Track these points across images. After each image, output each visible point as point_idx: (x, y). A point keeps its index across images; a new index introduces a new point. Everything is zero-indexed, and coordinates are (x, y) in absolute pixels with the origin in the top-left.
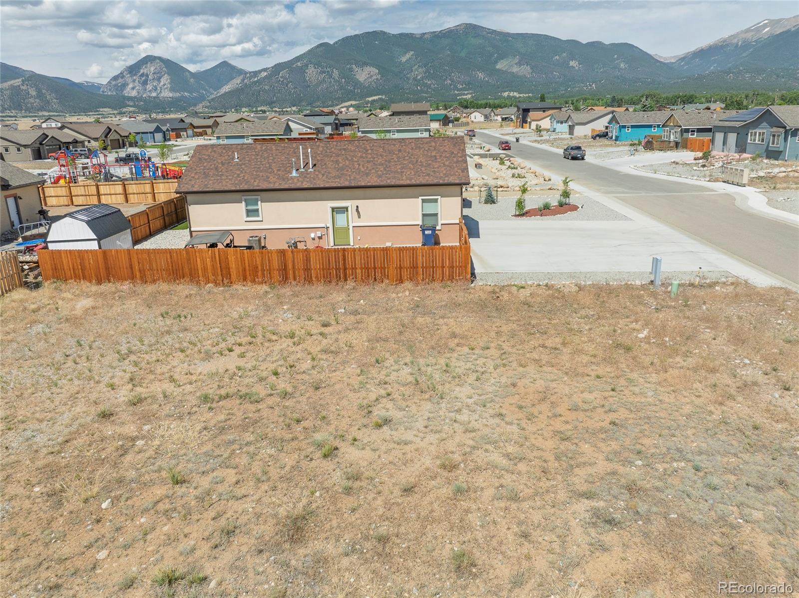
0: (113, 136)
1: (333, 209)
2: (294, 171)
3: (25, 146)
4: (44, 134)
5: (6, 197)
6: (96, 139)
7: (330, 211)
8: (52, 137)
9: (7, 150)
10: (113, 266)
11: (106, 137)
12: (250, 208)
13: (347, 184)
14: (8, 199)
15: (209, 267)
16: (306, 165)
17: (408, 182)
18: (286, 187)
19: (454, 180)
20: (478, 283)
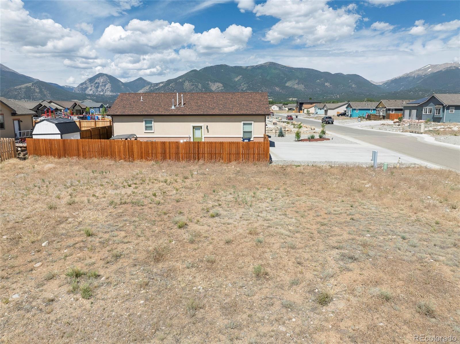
1: (194, 127)
2: (173, 106)
4: (40, 104)
5: (14, 120)
7: (192, 128)
8: (44, 106)
10: (68, 149)
11: (73, 108)
12: (147, 125)
13: (202, 113)
14: (14, 121)
15: (122, 151)
16: (180, 103)
17: (236, 113)
18: (168, 114)
19: (261, 112)
20: (273, 164)
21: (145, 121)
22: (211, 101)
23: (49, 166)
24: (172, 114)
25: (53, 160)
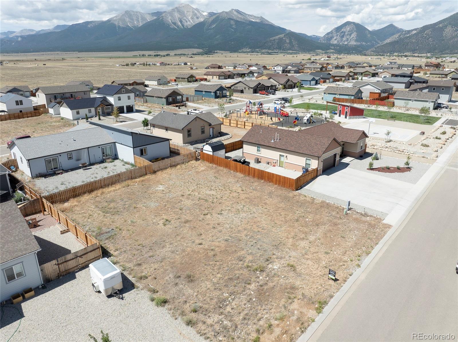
0: (289, 83)
1: (280, 155)
2: (273, 140)
3: (251, 88)
4: (259, 83)
6: (281, 84)
8: (262, 84)
9: (245, 89)
10: (214, 160)
11: (286, 83)
14: (210, 129)
16: (277, 139)
17: (301, 152)
18: (268, 145)
19: (316, 155)
20: (297, 192)
21: (257, 147)
22: (295, 139)
23: (203, 169)
24: (269, 145)
25: (208, 164)
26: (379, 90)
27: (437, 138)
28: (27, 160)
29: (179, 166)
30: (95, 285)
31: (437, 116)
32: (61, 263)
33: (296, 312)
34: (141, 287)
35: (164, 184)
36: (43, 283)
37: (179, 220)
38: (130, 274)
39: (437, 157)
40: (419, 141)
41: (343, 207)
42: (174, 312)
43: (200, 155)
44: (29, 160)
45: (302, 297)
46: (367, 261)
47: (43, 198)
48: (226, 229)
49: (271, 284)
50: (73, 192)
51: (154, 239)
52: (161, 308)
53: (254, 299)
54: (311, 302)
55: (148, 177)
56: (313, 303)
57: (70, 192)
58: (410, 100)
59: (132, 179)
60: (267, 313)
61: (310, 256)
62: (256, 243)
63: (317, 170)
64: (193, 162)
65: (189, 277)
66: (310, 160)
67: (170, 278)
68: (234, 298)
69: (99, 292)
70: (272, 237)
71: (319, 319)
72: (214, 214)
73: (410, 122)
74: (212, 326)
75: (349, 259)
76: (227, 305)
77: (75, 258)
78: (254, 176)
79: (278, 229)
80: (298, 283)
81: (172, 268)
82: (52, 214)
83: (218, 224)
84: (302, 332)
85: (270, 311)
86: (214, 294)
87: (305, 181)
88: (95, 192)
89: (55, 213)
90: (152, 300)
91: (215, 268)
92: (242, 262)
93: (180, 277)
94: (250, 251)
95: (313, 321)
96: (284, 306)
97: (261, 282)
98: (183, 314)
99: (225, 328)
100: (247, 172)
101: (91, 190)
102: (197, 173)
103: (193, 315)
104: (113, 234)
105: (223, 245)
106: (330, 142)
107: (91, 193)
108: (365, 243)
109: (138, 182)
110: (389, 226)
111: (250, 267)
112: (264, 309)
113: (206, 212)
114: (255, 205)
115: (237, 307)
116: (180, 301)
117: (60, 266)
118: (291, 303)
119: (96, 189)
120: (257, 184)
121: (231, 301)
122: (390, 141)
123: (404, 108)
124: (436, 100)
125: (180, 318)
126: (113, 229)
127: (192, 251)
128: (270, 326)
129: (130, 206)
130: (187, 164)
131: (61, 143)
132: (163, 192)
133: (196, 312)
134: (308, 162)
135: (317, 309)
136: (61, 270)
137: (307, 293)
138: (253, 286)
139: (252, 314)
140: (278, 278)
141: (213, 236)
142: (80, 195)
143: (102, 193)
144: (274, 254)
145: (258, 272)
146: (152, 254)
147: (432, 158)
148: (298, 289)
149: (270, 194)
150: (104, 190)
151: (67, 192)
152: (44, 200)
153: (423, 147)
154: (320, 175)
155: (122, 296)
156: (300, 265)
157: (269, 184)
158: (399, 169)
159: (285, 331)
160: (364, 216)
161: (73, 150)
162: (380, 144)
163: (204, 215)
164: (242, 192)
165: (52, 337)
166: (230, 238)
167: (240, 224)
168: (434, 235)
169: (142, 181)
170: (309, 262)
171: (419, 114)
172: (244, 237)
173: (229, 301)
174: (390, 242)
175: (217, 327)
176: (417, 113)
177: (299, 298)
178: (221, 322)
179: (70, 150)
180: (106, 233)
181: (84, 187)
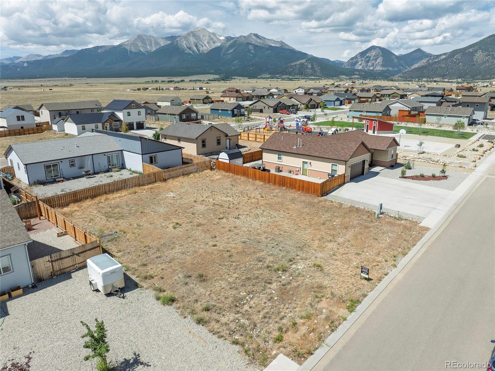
0: (312, 103)
2: (295, 146)
3: (271, 107)
4: (280, 102)
6: (303, 104)
7: (302, 162)
8: (283, 103)
9: (264, 108)
10: (230, 168)
11: (309, 103)
12: (279, 157)
13: (308, 154)
14: (227, 140)
16: (300, 145)
17: (327, 157)
18: (289, 151)
19: (343, 159)
20: (323, 198)
21: (278, 154)
22: (320, 144)
23: (218, 177)
24: (292, 152)
25: (223, 173)
26: (409, 107)
27: (474, 150)
28: (24, 165)
29: (192, 175)
30: (93, 282)
31: (473, 132)
32: (55, 261)
33: (324, 311)
34: (146, 286)
35: (175, 191)
36: (33, 282)
37: (192, 224)
38: (133, 274)
39: (475, 167)
40: (455, 153)
41: (374, 211)
42: (183, 311)
43: (215, 165)
44: (26, 165)
45: (330, 296)
46: (403, 262)
47: (40, 201)
48: (243, 232)
49: (295, 284)
50: (74, 196)
51: (162, 241)
52: (167, 307)
53: (276, 298)
54: (341, 301)
55: (158, 184)
56: (344, 302)
57: (70, 197)
58: (443, 116)
59: (139, 185)
60: (291, 311)
61: (339, 257)
62: (277, 245)
63: (345, 176)
64: (208, 171)
65: (201, 276)
66: (337, 165)
67: (179, 277)
68: (253, 297)
69: (97, 291)
70: (296, 240)
71: (351, 317)
72: (230, 218)
73: (443, 136)
74: (226, 324)
75: (383, 260)
76: (244, 304)
77: (71, 256)
78: (275, 184)
79: (302, 232)
80: (326, 283)
81: (182, 268)
82: (49, 218)
83: (235, 227)
84: (333, 331)
85: (295, 310)
86: (229, 294)
87: (332, 187)
88: (98, 198)
89: (52, 217)
90: (158, 299)
91: (231, 268)
92: (261, 263)
93: (190, 276)
94: (271, 252)
95: (345, 319)
96: (311, 304)
97: (283, 282)
98: (193, 312)
99: (242, 326)
100: (267, 180)
101: (94, 196)
102: (212, 181)
103: (205, 313)
104: (116, 236)
105: (240, 247)
106: (358, 146)
107: (94, 198)
108: (401, 245)
109: (146, 189)
110: (427, 229)
111: (271, 267)
112: (288, 308)
113: (221, 216)
114: (276, 210)
115: (256, 305)
116: (190, 300)
117: (54, 263)
118: (318, 302)
119: (100, 195)
120: (278, 191)
121: (249, 300)
122: (423, 153)
123: (436, 124)
124: (471, 116)
125: (189, 317)
126: (116, 232)
127: (205, 252)
128: (295, 324)
129: (136, 211)
130: (201, 173)
131: (63, 148)
132: (174, 199)
133: (208, 310)
134: (334, 168)
135: (348, 308)
136: (55, 269)
137: (336, 291)
138: (274, 286)
139: (273, 313)
140: (303, 278)
141: (228, 239)
142: (82, 200)
143: (106, 199)
144: (298, 255)
145: (280, 272)
146: (159, 255)
147: (470, 168)
148: (326, 288)
149: (293, 200)
150: (109, 196)
151: (67, 196)
152: (41, 203)
153: (459, 158)
154: (348, 182)
155: (123, 295)
156: (328, 265)
157: (291, 191)
158: (434, 177)
159: (312, 329)
160: (398, 219)
161: (76, 156)
162: (412, 155)
163: (219, 219)
164: (262, 198)
165: (39, 334)
166: (248, 240)
167: (259, 228)
168: (478, 237)
169: (151, 188)
170: (338, 262)
171: (453, 130)
172: (264, 239)
173: (247, 300)
174: (429, 244)
175: (233, 326)
176: (451, 129)
177: (327, 297)
178: (237, 321)
179: (72, 156)
180: (109, 235)
181: (86, 192)
